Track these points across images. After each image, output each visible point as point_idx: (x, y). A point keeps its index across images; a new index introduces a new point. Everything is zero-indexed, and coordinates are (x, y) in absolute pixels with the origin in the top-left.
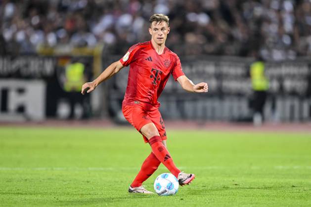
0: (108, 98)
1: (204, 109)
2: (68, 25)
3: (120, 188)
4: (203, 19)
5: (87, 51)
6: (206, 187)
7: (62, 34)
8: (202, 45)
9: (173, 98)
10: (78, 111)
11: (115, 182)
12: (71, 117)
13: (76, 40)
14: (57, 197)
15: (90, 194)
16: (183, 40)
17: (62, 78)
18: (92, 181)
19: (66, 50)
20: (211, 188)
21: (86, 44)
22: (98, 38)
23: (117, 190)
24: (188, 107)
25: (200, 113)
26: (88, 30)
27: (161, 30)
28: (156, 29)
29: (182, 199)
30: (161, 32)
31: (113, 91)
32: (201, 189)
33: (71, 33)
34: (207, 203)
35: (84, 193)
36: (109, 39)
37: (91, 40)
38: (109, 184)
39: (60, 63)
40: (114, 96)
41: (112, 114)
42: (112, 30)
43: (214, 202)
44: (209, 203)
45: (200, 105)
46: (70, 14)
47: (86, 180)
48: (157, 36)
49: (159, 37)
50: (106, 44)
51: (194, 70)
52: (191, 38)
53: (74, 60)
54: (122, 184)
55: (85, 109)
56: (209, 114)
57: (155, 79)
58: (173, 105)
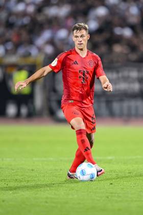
0: (48, 100)
1: (129, 108)
2: (15, 39)
3: (59, 175)
4: (127, 33)
5: (30, 60)
6: (132, 174)
7: (10, 46)
8: (127, 55)
9: (103, 99)
10: (24, 111)
11: (55, 170)
12: (18, 115)
13: (21, 51)
14: (7, 183)
15: (34, 181)
16: (110, 50)
17: (10, 83)
18: (36, 170)
19: (13, 59)
20: (136, 174)
21: (29, 54)
22: (40, 49)
23: (56, 177)
24: (116, 106)
25: (125, 111)
26: (31, 42)
27: (81, 37)
28: (77, 37)
29: (111, 184)
30: (81, 39)
31: (52, 93)
32: (127, 175)
33: (17, 46)
34: (132, 187)
35: (29, 179)
36: (49, 50)
37: (34, 51)
38: (50, 172)
39: (9, 71)
40: (54, 98)
41: (52, 113)
42: (51, 42)
43: (138, 186)
44: (134, 187)
45: (125, 104)
46: (16, 29)
47: (31, 169)
48: (78, 42)
49: (80, 43)
50: (46, 55)
51: (120, 75)
52: (118, 49)
53: (20, 68)
54: (61, 171)
55: (29, 109)
56: (133, 112)
57: (83, 78)
58: (103, 105)
